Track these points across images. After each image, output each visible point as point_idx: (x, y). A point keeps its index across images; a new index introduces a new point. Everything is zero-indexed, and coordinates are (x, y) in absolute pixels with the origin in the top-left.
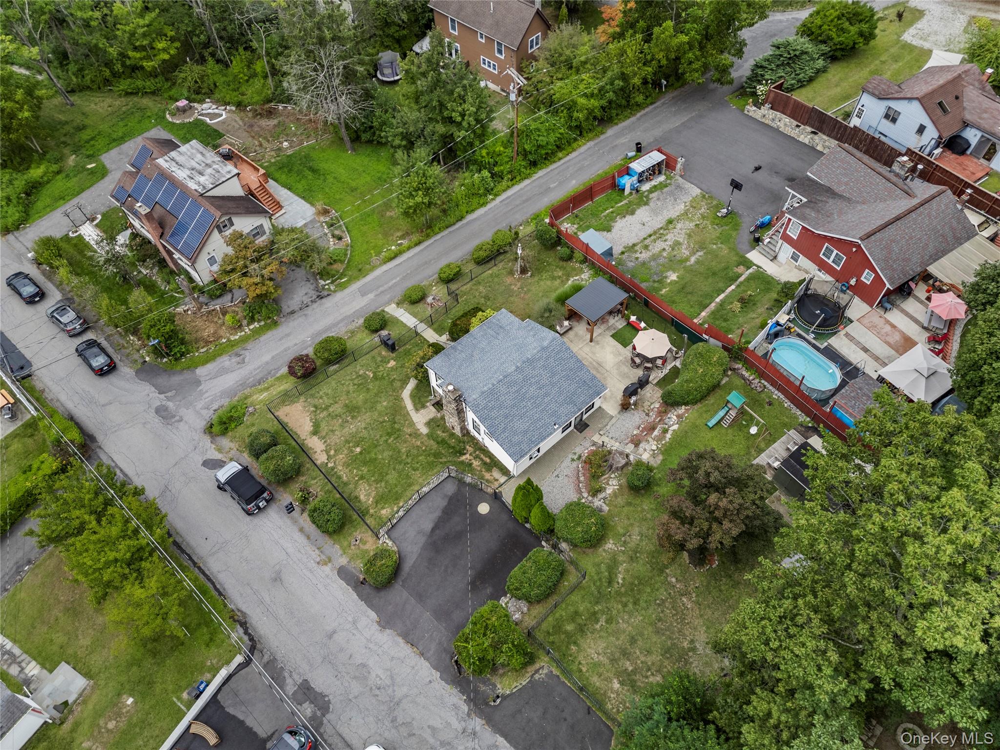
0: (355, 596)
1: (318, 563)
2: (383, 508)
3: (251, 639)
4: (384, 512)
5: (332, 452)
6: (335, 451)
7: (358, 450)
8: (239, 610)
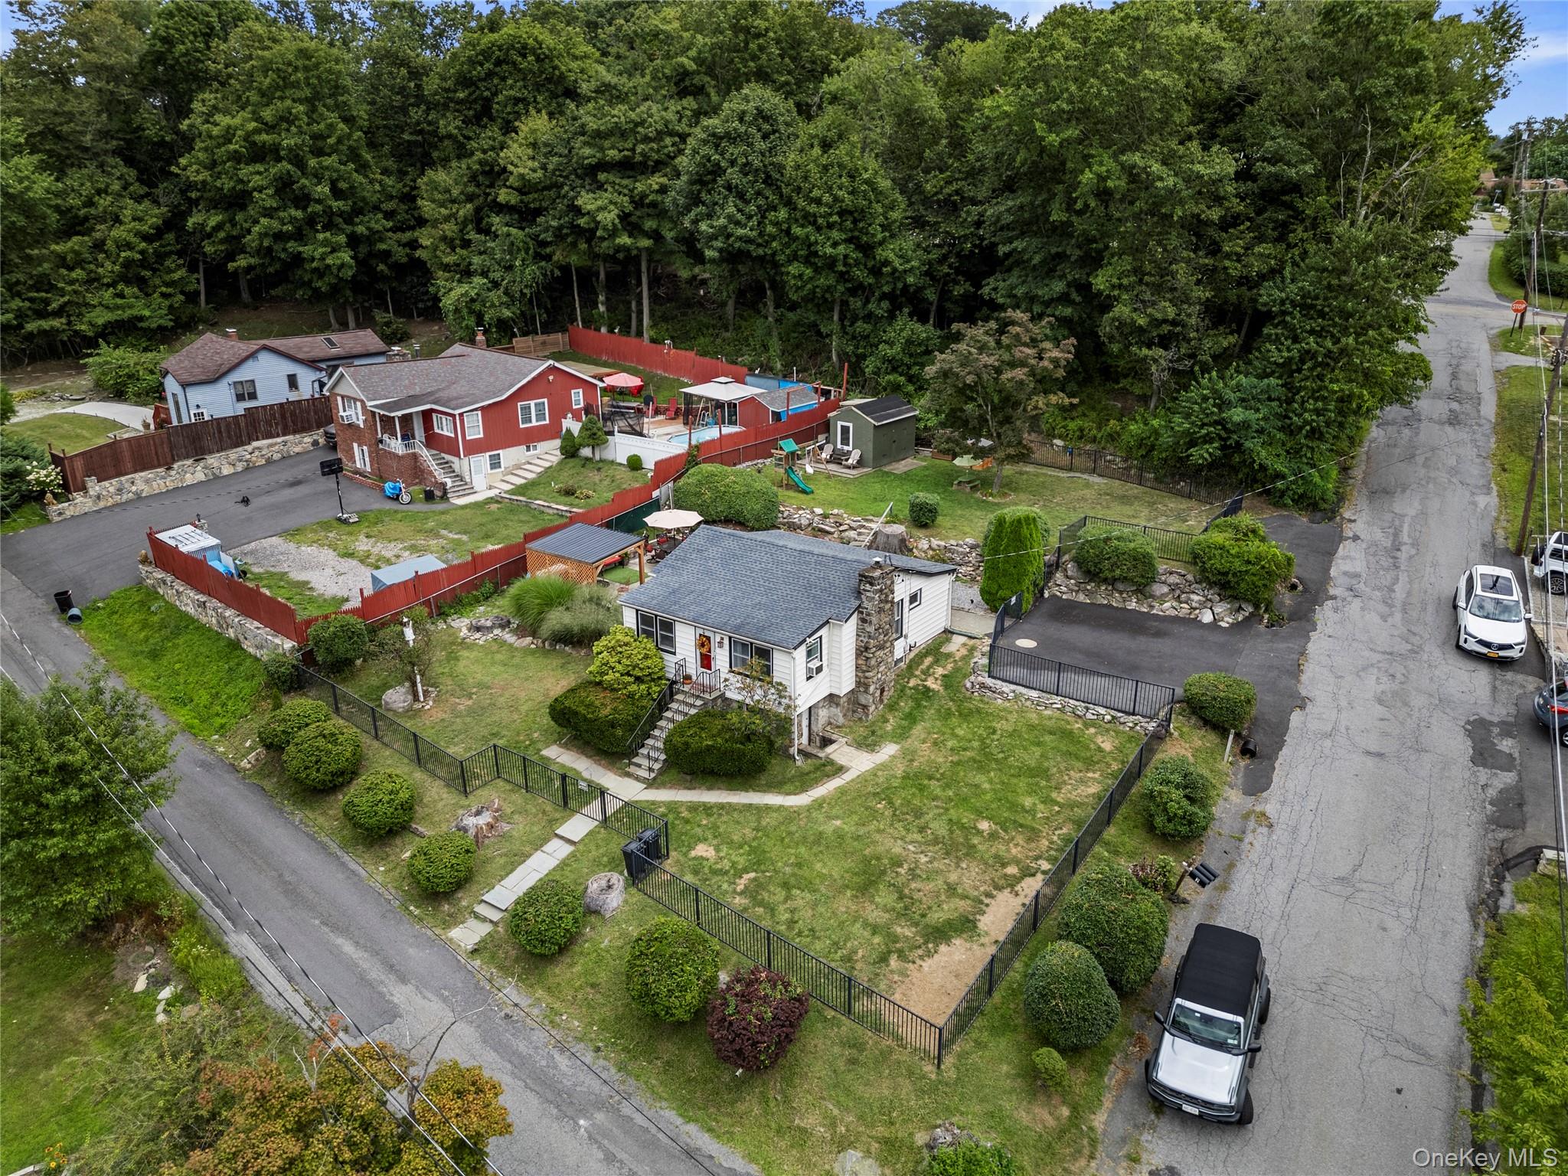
0: (1285, 753)
1: (1271, 826)
2: (1100, 749)
3: (1499, 877)
4: (1107, 746)
5: (1012, 870)
6: (1004, 865)
7: (984, 825)
8: (1476, 926)
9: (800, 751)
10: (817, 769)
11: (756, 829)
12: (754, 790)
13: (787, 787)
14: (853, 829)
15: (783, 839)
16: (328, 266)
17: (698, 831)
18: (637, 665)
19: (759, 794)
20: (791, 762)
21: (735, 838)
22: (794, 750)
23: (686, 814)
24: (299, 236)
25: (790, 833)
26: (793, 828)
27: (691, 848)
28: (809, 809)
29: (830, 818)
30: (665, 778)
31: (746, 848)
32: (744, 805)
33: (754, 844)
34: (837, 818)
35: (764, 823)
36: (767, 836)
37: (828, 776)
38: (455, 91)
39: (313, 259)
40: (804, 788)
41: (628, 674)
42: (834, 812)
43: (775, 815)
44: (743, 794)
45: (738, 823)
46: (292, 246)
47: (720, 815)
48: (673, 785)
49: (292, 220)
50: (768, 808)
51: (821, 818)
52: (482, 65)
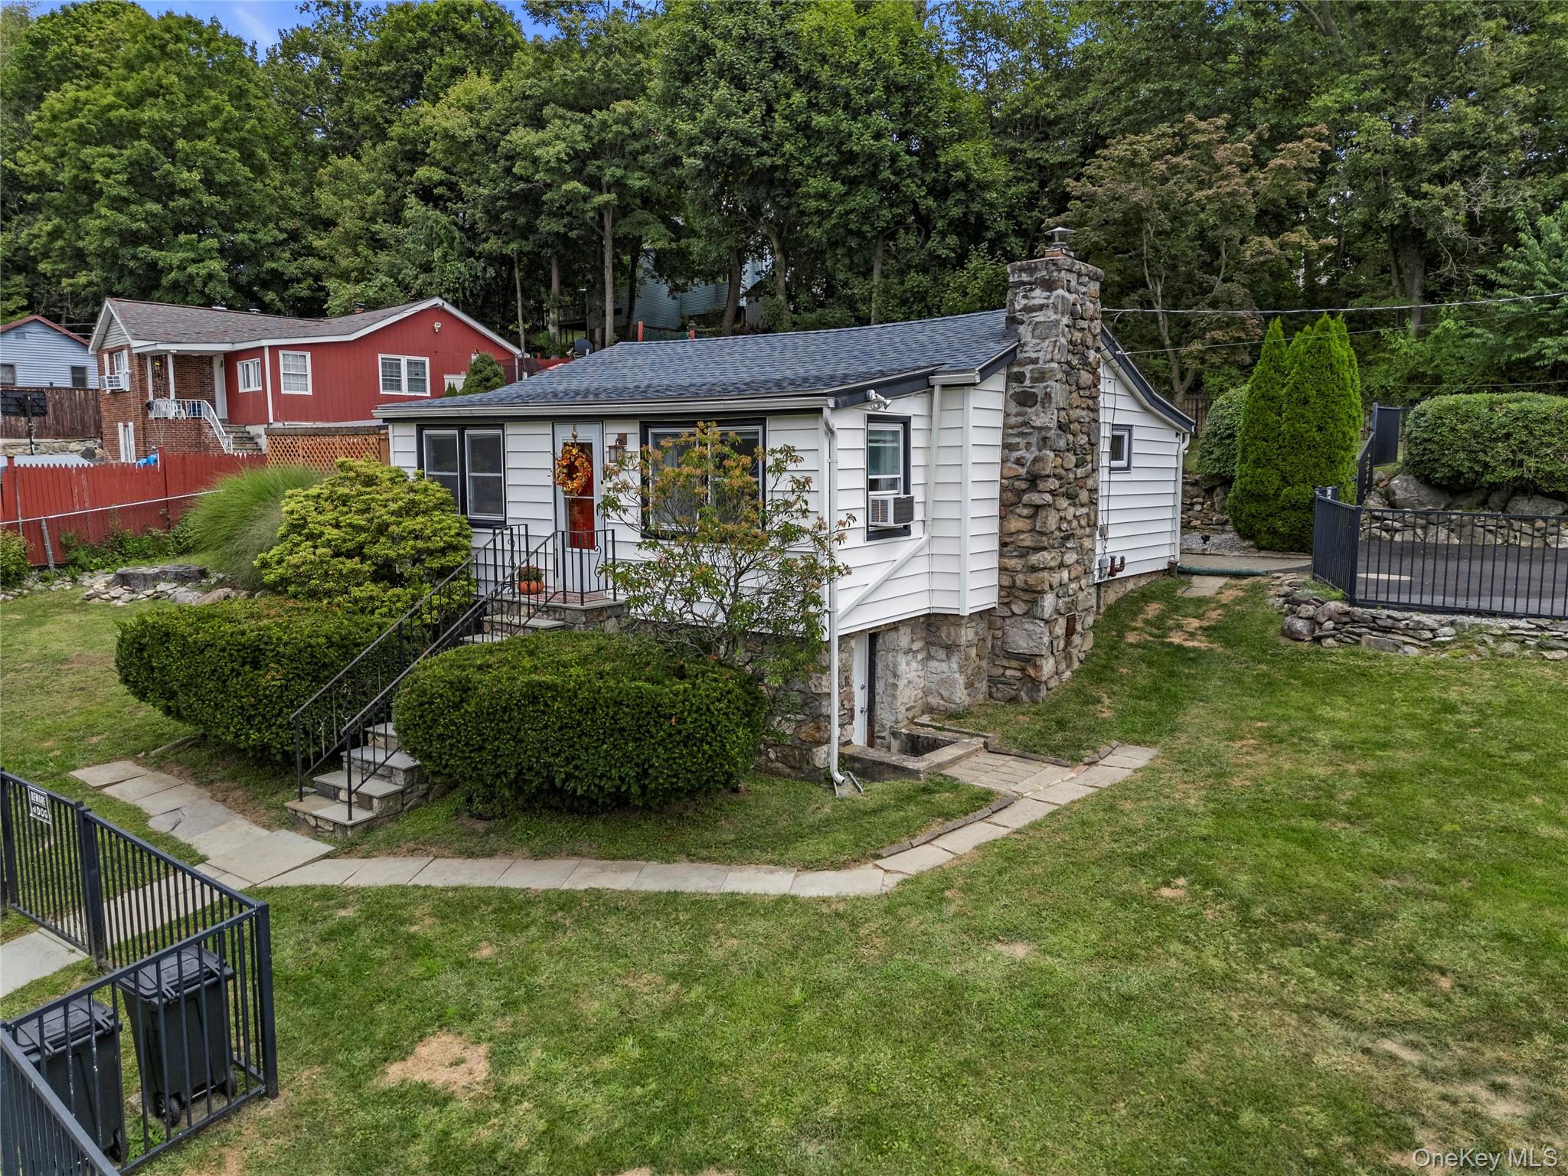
9: (847, 762)
10: (904, 800)
11: (684, 976)
12: (692, 857)
13: (806, 849)
14: (1091, 972)
15: (790, 1013)
16: (191, 278)
17: (452, 982)
18: (382, 529)
19: (709, 869)
20: (818, 792)
21: (591, 1008)
22: (828, 756)
23: (425, 927)
24: (155, 239)
25: (822, 990)
26: (836, 972)
27: (395, 1049)
28: (891, 905)
29: (982, 935)
30: (407, 826)
31: (630, 1047)
32: (646, 898)
33: (666, 1033)
34: (1012, 933)
35: (715, 953)
36: (726, 1001)
37: (948, 816)
38: (379, 64)
39: (171, 269)
40: (867, 852)
41: (358, 552)
42: (992, 914)
43: (759, 925)
44: (653, 866)
45: (615, 952)
46: (143, 250)
47: (555, 927)
48: (421, 846)
49: (149, 217)
50: (738, 905)
51: (945, 935)
52: (413, 32)
